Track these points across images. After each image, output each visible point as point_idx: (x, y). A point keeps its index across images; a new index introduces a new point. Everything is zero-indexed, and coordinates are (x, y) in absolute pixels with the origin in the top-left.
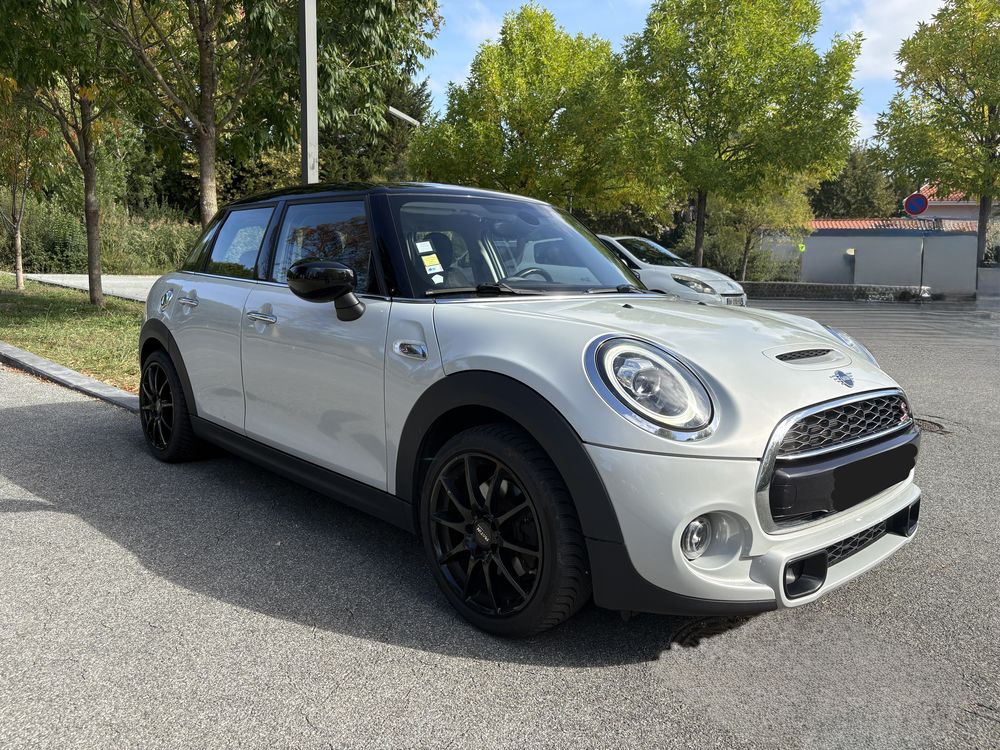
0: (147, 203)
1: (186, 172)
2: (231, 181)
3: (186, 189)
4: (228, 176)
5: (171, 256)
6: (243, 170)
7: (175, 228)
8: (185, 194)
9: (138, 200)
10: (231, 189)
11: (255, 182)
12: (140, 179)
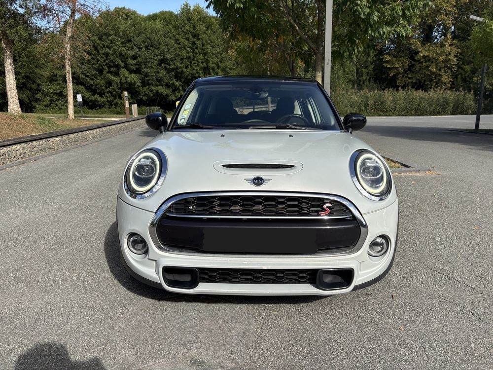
0: (364, 83)
1: (385, 65)
2: (407, 67)
3: (384, 74)
4: (406, 65)
5: (366, 107)
6: (415, 61)
7: (370, 94)
8: (384, 76)
9: (360, 81)
10: (407, 71)
11: (420, 66)
12: (362, 71)
